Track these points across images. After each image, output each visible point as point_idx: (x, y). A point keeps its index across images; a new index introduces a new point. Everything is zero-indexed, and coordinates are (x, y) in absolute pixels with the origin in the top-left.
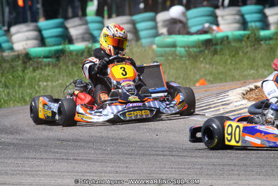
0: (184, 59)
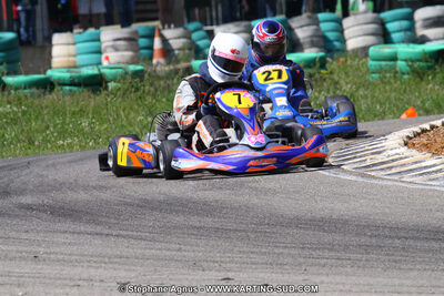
0: (406, 77)
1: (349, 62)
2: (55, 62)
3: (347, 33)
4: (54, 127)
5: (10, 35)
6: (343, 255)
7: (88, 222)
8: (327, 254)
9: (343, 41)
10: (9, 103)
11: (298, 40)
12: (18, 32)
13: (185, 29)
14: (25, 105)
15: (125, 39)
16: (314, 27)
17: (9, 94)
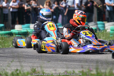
3: (106, 28)
14: (4, 40)
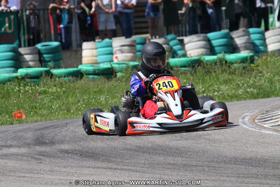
1: (269, 59)
2: (85, 60)
3: (268, 41)
4: (83, 102)
5: (56, 44)
6: (264, 181)
7: (103, 161)
8: (254, 181)
9: (265, 46)
10: (55, 86)
11: (237, 45)
12: (61, 41)
13: (166, 38)
14: (65, 88)
15: (128, 45)
16: (246, 37)
17: (55, 80)
